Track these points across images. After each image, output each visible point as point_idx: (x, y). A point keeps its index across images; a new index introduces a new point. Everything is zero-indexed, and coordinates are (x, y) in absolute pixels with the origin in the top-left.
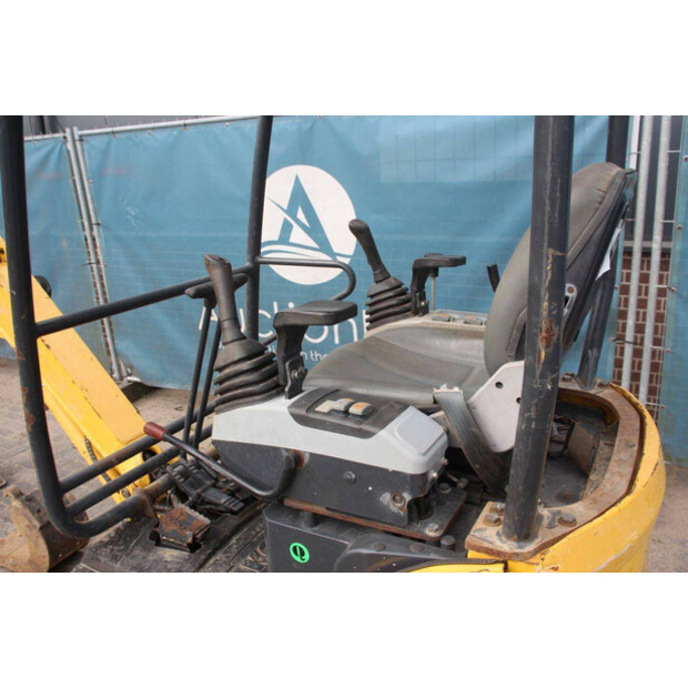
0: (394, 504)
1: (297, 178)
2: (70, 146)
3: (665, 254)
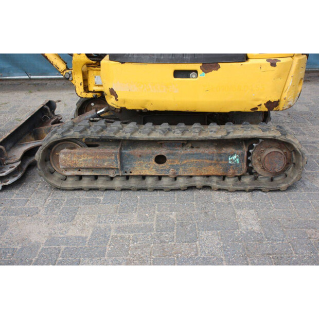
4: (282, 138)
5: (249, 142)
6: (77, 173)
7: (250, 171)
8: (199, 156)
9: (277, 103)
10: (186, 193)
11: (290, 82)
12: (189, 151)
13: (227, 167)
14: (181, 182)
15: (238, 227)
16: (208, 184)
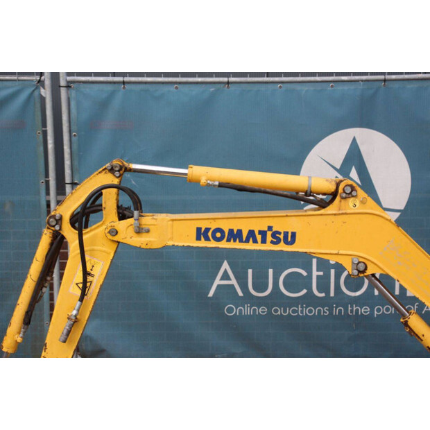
1: (354, 139)
2: (46, 92)
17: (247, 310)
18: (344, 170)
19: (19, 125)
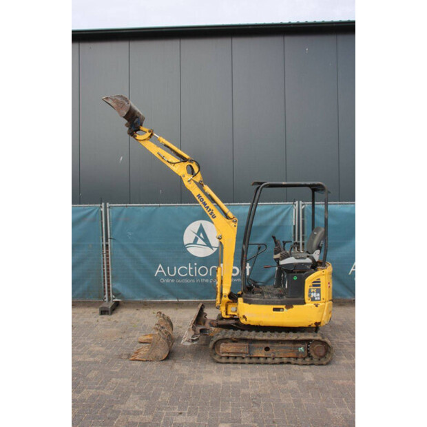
0: (309, 267)
1: (201, 224)
2: (103, 210)
3: (303, 244)
4: (322, 340)
5: (308, 341)
6: (227, 355)
7: (309, 355)
8: (285, 348)
9: (320, 323)
10: (280, 366)
11: (325, 314)
12: (280, 345)
13: (298, 353)
14: (277, 360)
15: (304, 379)
16: (290, 361)
17: (168, 281)
18: (198, 234)
19: (94, 220)
